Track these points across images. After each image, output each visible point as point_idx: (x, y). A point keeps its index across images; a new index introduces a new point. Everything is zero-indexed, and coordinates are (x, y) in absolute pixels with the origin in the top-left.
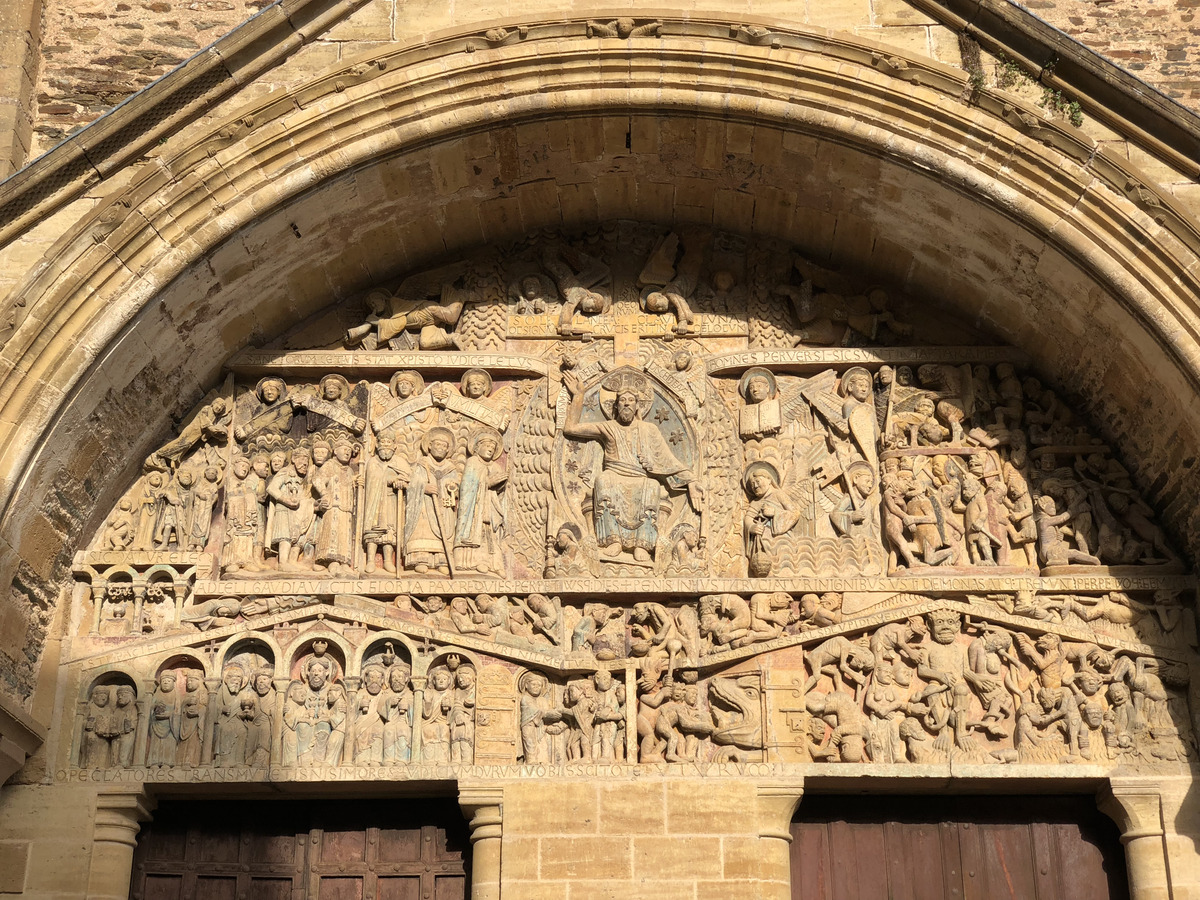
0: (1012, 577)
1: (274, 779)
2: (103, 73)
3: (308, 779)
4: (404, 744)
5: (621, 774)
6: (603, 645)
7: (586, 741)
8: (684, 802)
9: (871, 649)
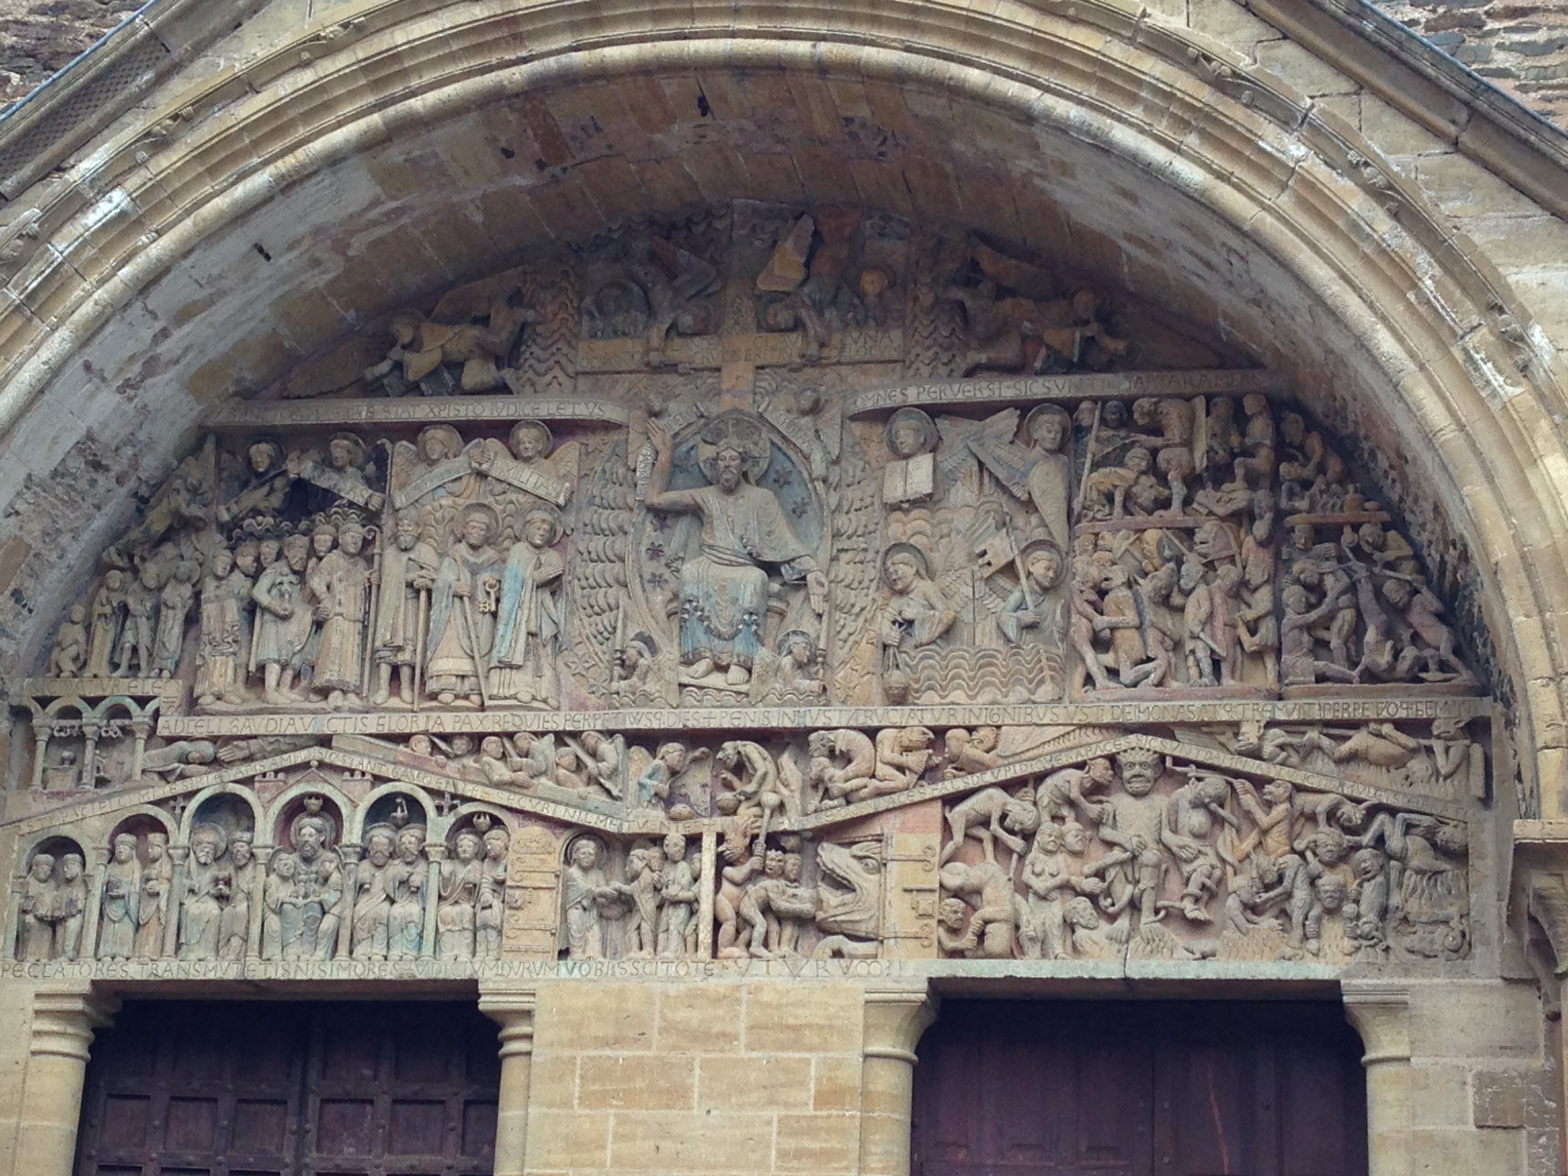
0: (1234, 702)
1: (250, 976)
2: (45, 27)
3: (292, 977)
4: (413, 931)
5: (688, 974)
6: (679, 798)
8: (768, 1011)
9: (1035, 804)
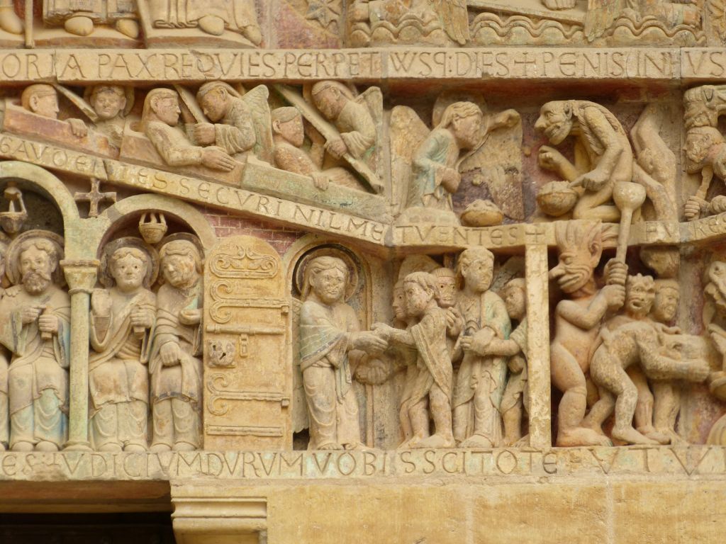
4: (53, 404)
5: (516, 470)
6: (475, 191)
7: (441, 399)
8: (651, 527)
